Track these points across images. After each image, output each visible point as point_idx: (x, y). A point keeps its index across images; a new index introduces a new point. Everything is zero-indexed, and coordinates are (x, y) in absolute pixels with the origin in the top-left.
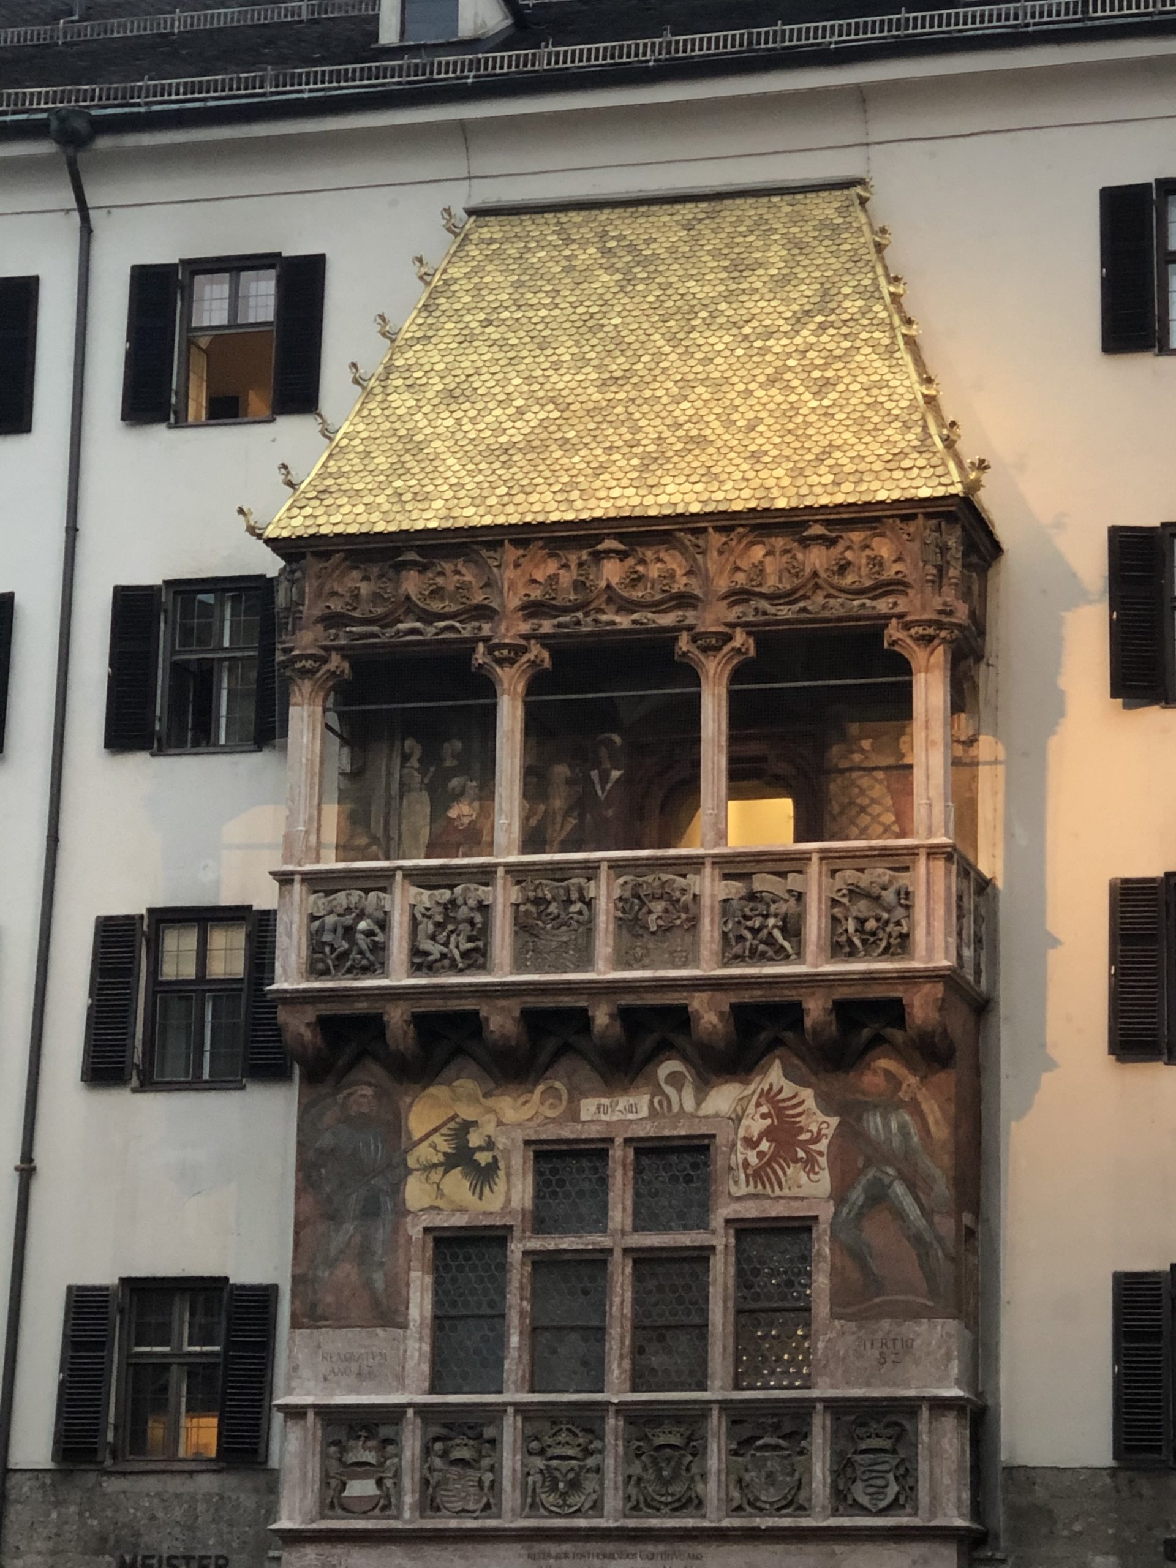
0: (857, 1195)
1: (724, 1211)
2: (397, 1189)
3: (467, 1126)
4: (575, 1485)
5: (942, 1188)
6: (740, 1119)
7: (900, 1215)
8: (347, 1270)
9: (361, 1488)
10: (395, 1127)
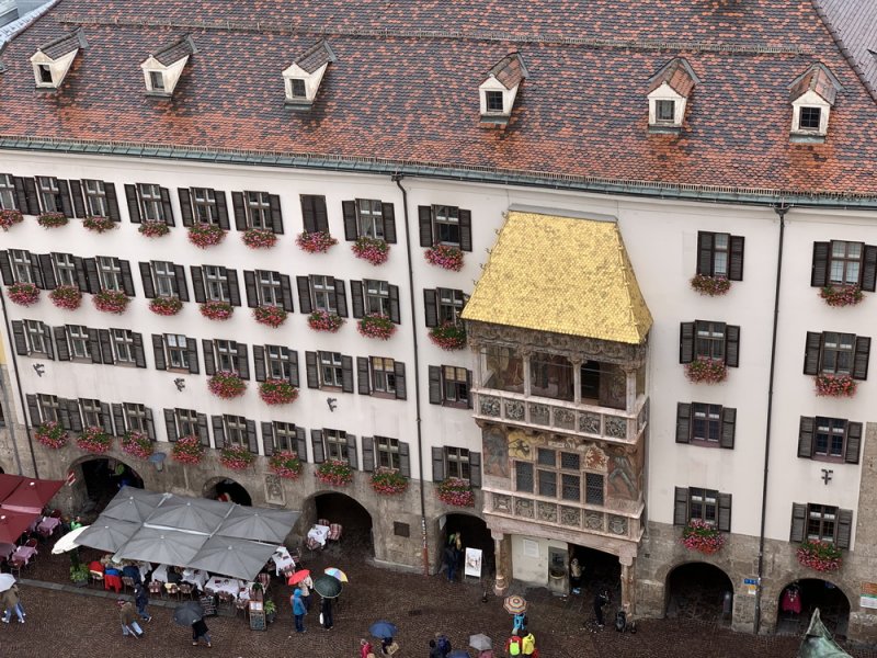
0: (614, 473)
1: (582, 470)
2: (506, 451)
3: (522, 442)
4: (550, 516)
5: (633, 476)
6: (586, 453)
7: (624, 479)
8: (496, 465)
9: (501, 507)
10: (505, 439)
